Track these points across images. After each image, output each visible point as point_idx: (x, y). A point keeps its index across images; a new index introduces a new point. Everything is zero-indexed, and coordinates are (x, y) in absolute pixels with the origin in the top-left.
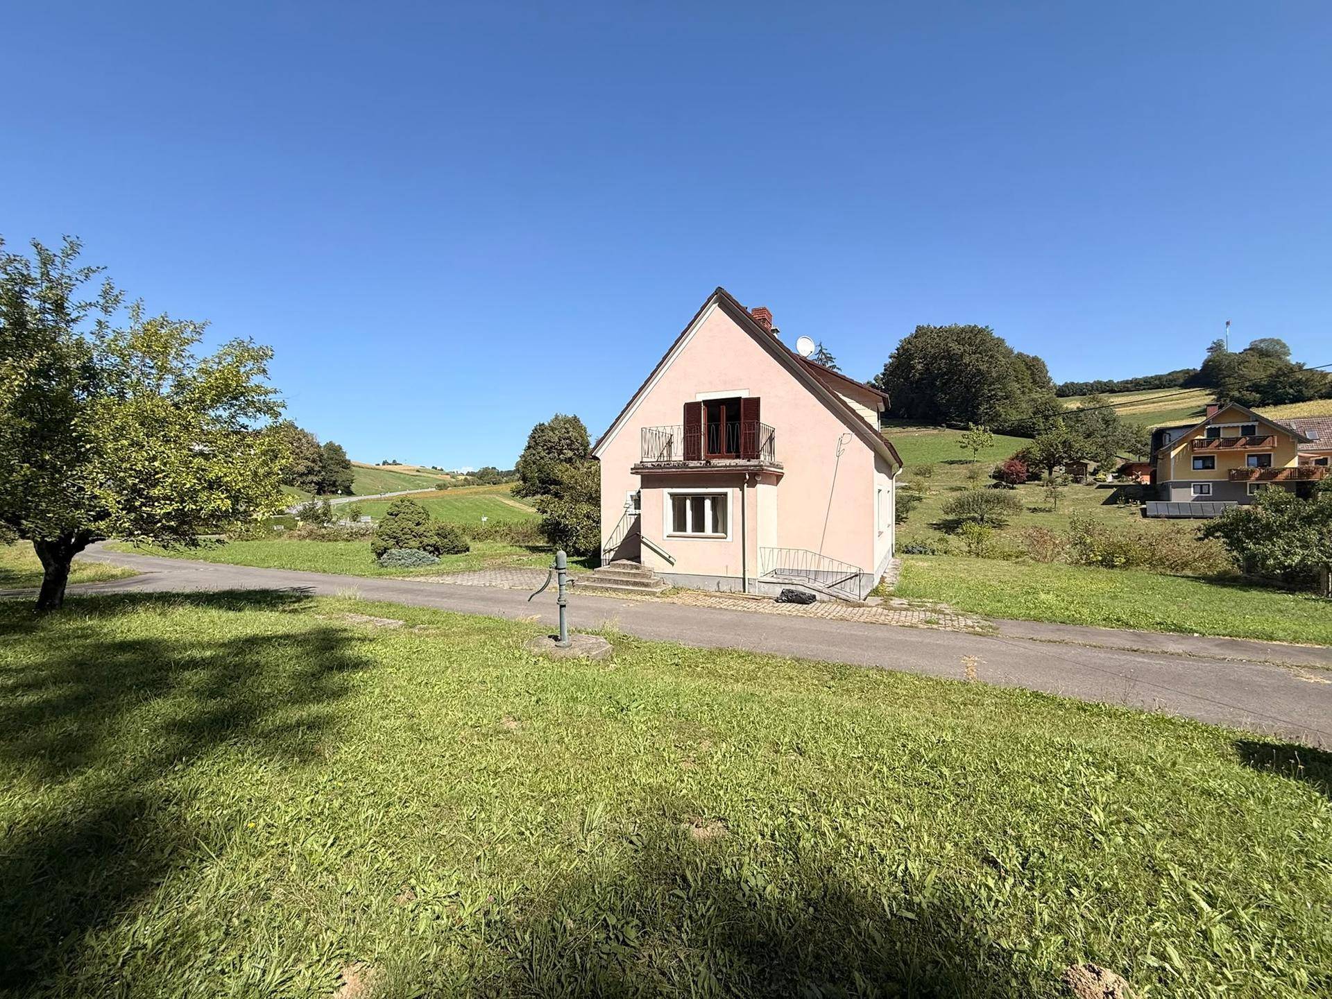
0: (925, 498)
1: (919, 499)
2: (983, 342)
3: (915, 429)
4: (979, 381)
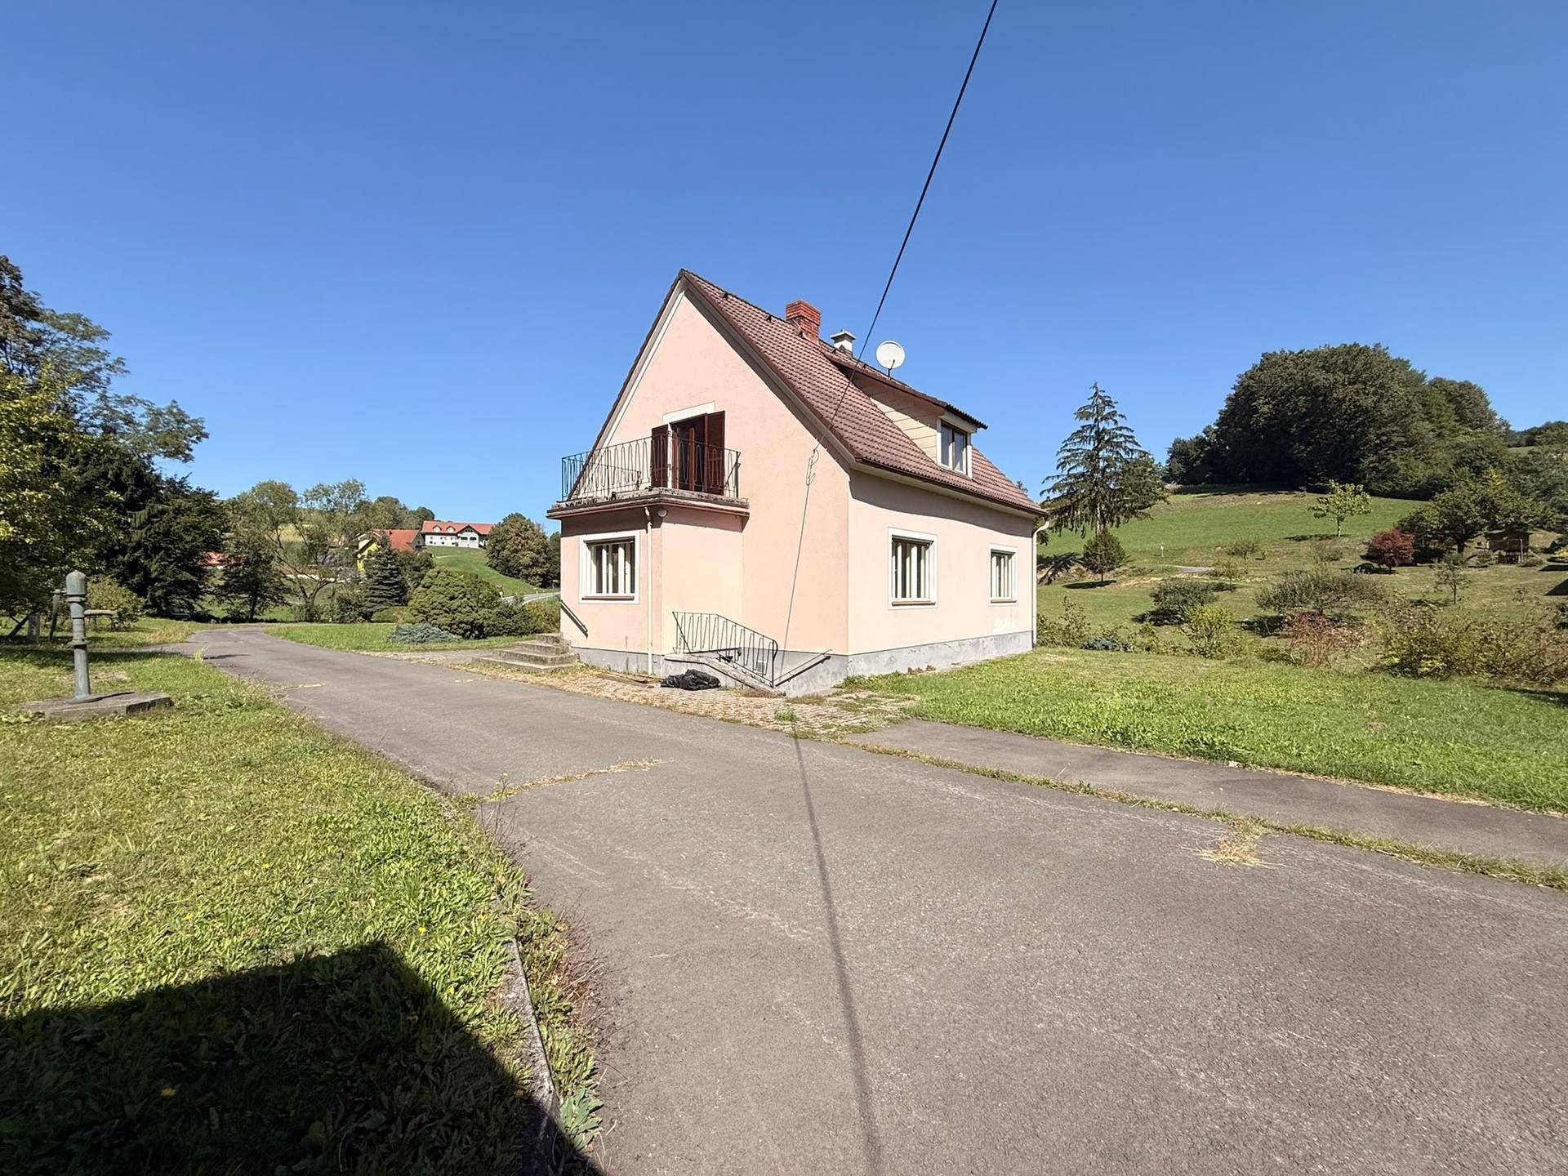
0: (1242, 587)
1: (1232, 588)
2: (1368, 366)
3: (1257, 496)
4: (1363, 423)
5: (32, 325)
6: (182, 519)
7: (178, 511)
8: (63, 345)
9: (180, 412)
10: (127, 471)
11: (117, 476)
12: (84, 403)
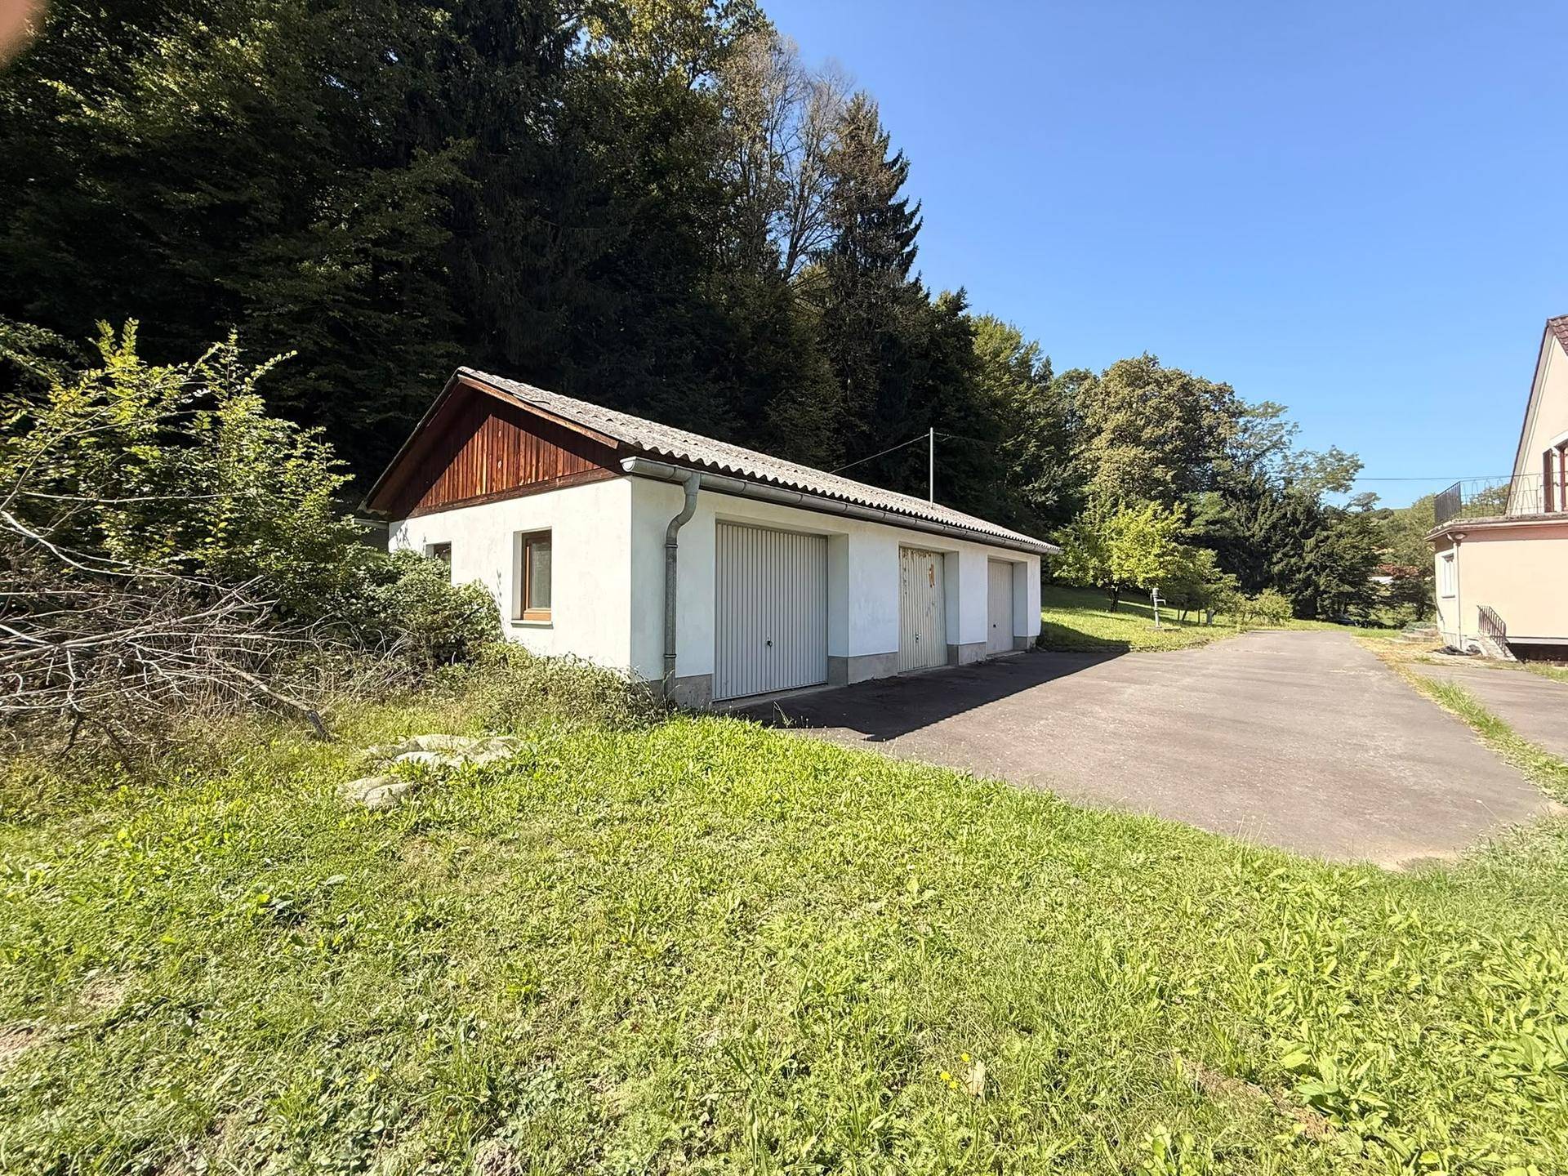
5: (1241, 421)
6: (1343, 541)
7: (1340, 536)
8: (1260, 427)
10: (1300, 509)
11: (1294, 514)
12: (1273, 466)
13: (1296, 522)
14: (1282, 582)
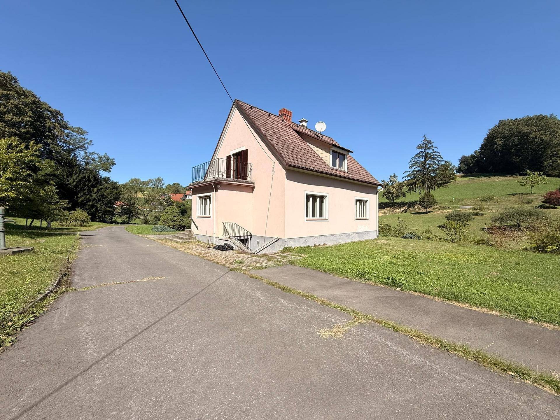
5: (66, 131)
6: (107, 191)
7: (106, 188)
8: (75, 137)
9: (108, 157)
10: (91, 176)
11: (89, 177)
12: (80, 155)
13: (89, 181)
14: (82, 205)
